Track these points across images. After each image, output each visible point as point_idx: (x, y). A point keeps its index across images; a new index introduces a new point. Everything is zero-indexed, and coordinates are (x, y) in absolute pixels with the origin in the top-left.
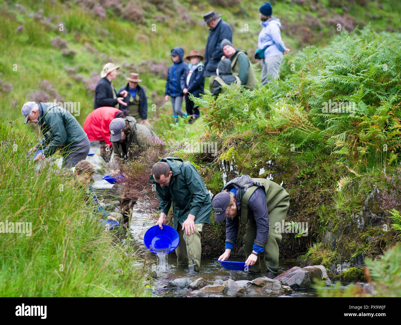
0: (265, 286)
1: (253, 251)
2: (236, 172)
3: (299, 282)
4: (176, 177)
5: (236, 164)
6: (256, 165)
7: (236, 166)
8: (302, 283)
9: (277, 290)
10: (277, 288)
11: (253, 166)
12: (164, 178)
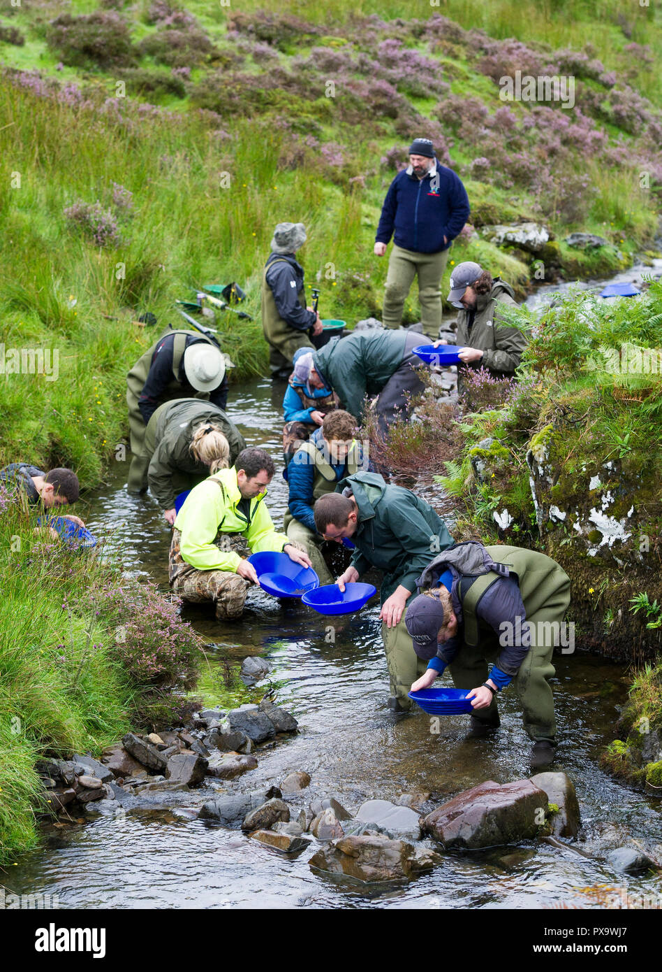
0: (361, 856)
1: (489, 682)
2: (548, 479)
3: (467, 835)
4: (368, 522)
5: (549, 462)
6: (584, 469)
7: (550, 466)
8: (473, 838)
9: (388, 868)
10: (388, 863)
11: (580, 471)
12: (336, 530)
